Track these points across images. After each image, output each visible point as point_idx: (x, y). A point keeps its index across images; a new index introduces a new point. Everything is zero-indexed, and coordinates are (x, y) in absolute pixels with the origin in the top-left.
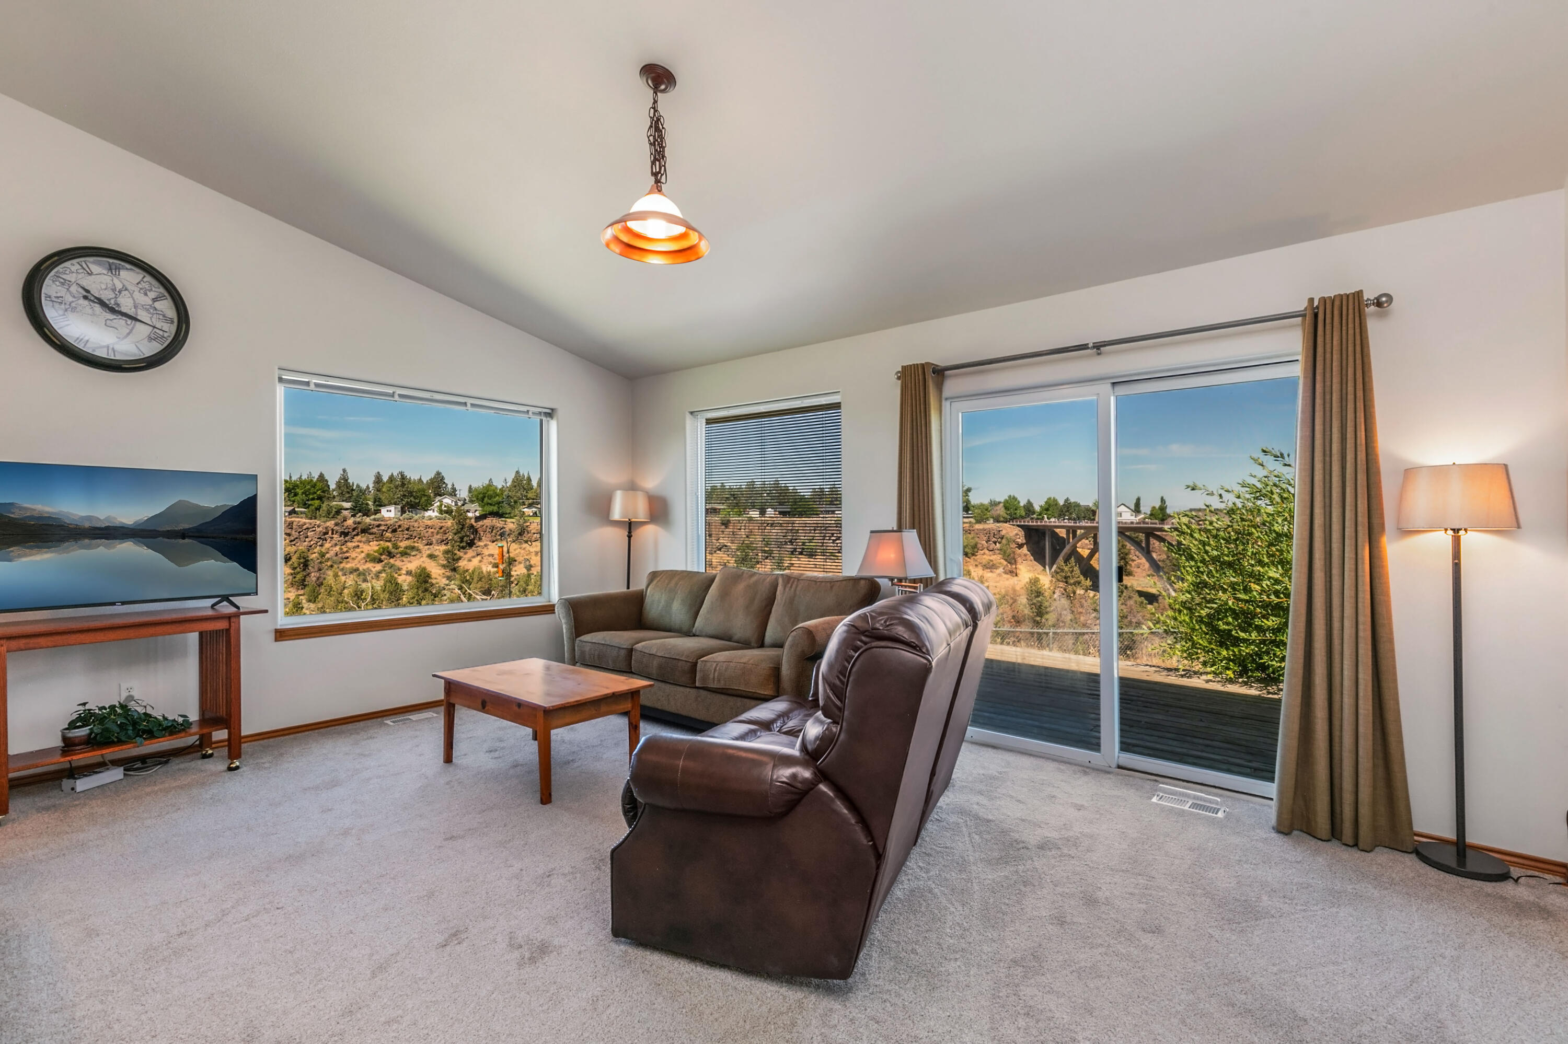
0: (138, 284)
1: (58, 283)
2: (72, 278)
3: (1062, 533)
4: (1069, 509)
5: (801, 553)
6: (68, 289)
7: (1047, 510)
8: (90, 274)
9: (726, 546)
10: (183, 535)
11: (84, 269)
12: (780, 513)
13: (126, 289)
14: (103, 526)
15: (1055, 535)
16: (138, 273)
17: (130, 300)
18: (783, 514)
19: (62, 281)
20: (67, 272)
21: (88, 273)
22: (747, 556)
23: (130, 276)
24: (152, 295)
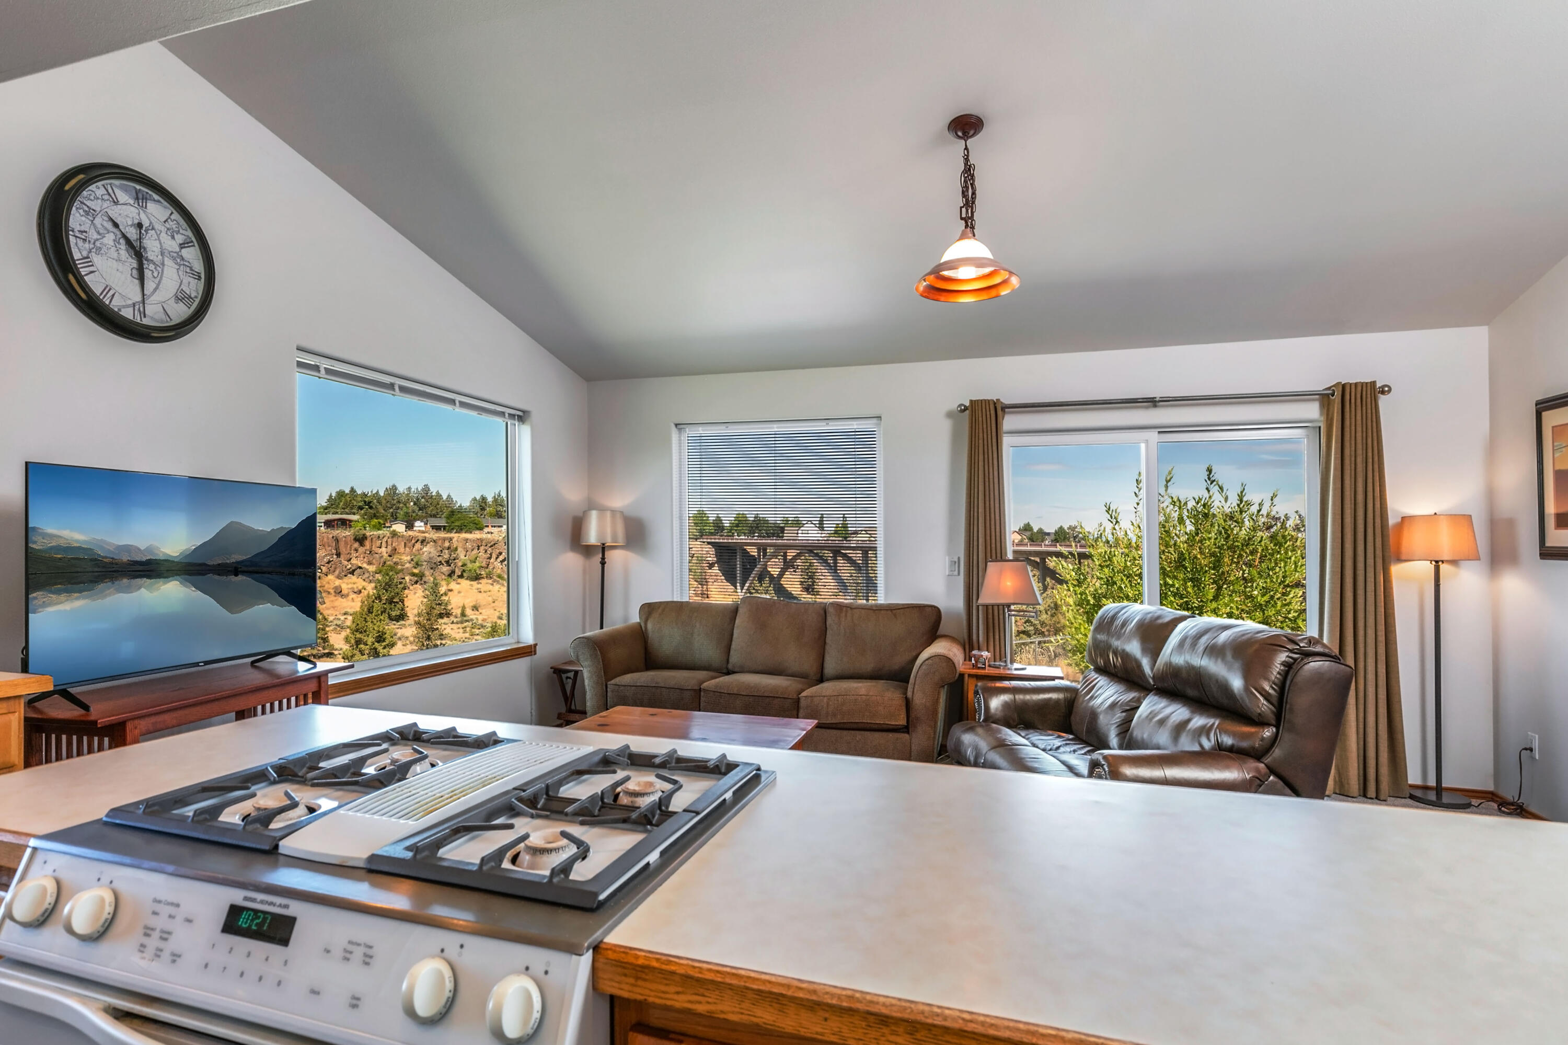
0: (165, 222)
1: (81, 211)
2: (95, 205)
3: (753, 551)
4: (757, 526)
5: (461, 576)
6: (92, 221)
7: (737, 526)
8: (116, 203)
9: (360, 568)
10: (235, 569)
11: (109, 194)
12: (433, 527)
13: (153, 229)
14: (144, 559)
15: (745, 553)
16: (165, 207)
17: (157, 243)
18: (437, 528)
19: (87, 209)
20: (92, 197)
21: (114, 202)
22: (391, 579)
23: (157, 211)
24: (180, 239)
